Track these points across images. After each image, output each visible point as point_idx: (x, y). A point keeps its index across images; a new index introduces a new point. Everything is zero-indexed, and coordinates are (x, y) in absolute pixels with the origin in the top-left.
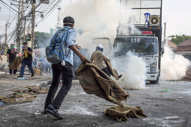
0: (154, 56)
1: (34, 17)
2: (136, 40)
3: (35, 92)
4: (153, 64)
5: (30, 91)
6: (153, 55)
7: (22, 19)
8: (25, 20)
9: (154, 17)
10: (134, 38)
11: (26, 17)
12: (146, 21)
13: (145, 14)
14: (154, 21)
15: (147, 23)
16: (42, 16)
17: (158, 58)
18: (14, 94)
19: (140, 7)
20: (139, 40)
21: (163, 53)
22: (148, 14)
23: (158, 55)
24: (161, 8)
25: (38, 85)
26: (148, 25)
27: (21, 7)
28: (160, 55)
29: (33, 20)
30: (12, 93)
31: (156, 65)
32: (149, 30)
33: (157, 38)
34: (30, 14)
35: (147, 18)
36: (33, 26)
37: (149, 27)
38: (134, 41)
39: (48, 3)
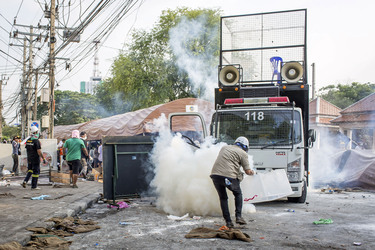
0: (295, 146)
1: (52, 68)
2: (257, 116)
3: (66, 229)
4: (294, 163)
5: (58, 227)
6: (292, 144)
7: (30, 72)
8: (37, 74)
9: (292, 66)
10: (251, 112)
11: (37, 69)
12: (275, 72)
13: (272, 60)
14: (292, 73)
15: (276, 78)
16: (68, 66)
17: (302, 152)
18: (33, 238)
19: (260, 47)
20: (261, 116)
21: (313, 140)
22: (278, 59)
23: (302, 144)
24: (305, 46)
25: (70, 212)
26: (280, 81)
27: (28, 49)
28: (307, 144)
29: (51, 74)
30: (27, 234)
31: (299, 165)
32: (281, 95)
33: (299, 110)
34: (45, 65)
35: (275, 67)
36: (52, 87)
37: (282, 85)
38: (251, 117)
39: (78, 42)
